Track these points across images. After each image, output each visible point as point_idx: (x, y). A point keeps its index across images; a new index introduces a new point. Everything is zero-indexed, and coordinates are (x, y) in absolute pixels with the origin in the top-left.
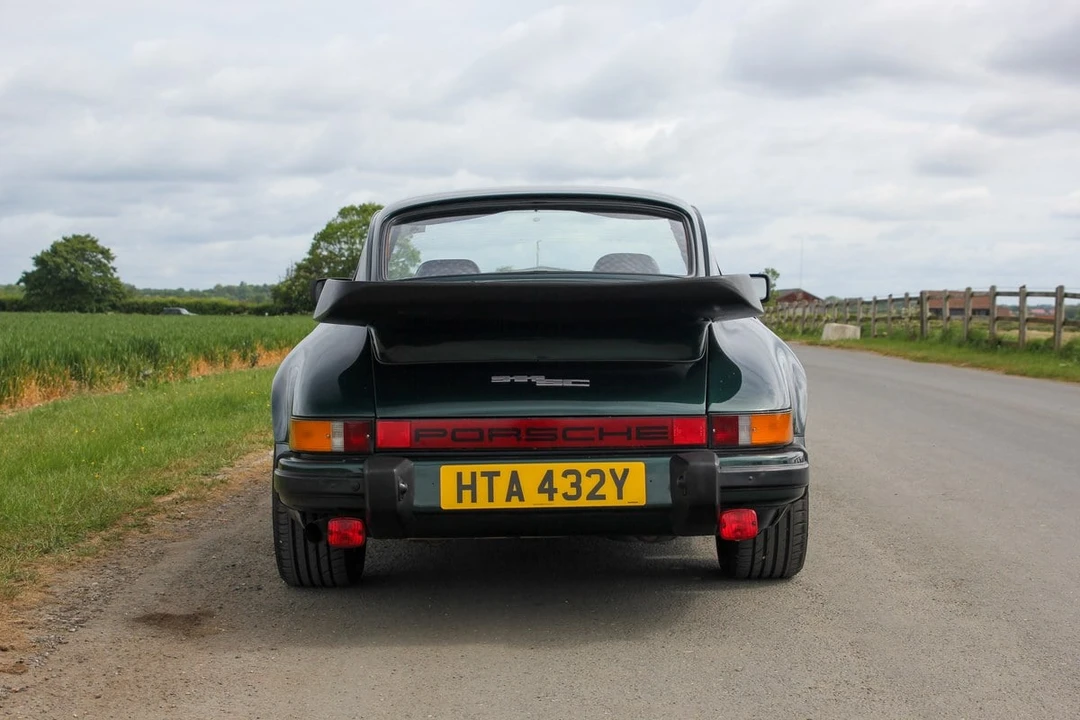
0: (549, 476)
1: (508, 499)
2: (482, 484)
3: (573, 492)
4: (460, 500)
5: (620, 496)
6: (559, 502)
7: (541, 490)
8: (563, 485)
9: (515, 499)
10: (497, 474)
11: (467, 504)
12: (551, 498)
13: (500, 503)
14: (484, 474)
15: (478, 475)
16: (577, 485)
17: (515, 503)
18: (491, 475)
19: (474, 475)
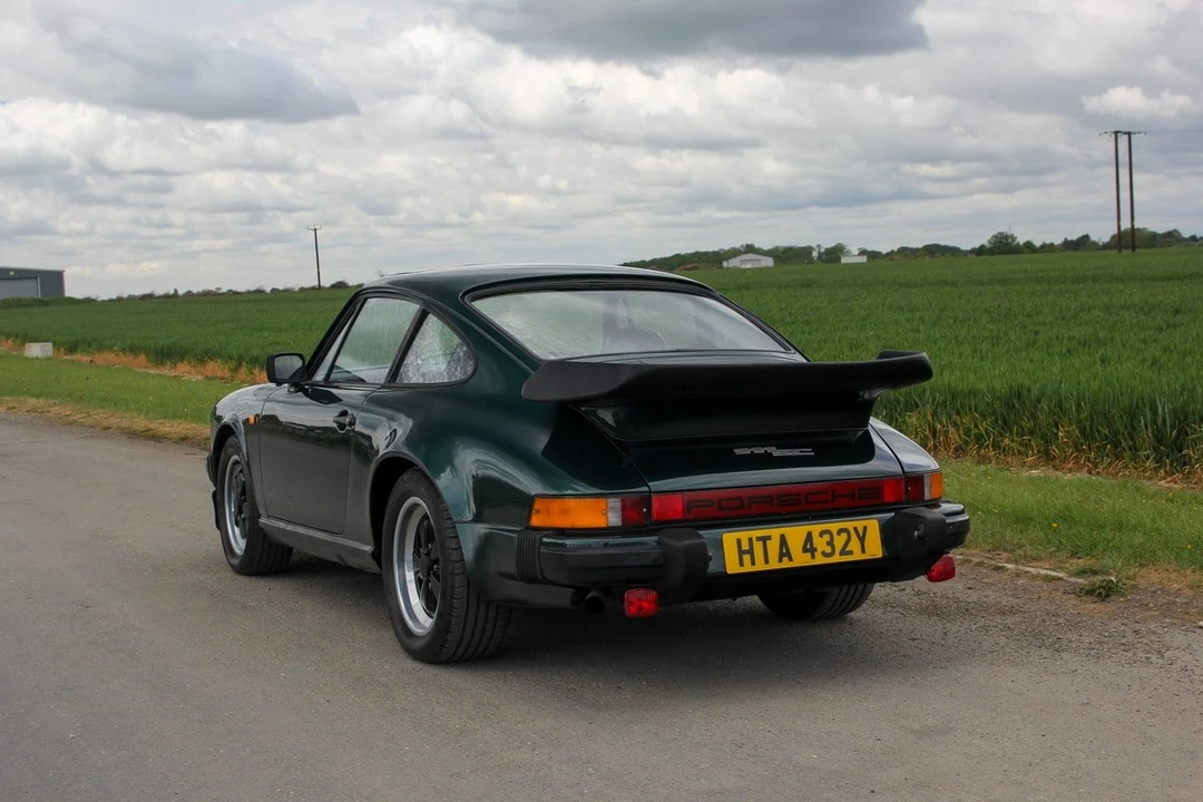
0: (809, 537)
1: (780, 560)
2: (758, 547)
3: (828, 549)
4: (741, 564)
5: (863, 551)
6: (820, 560)
7: (805, 550)
8: (820, 544)
9: (785, 559)
10: (769, 538)
11: (748, 568)
12: (813, 557)
13: (774, 564)
14: (758, 539)
15: (754, 540)
16: (830, 543)
17: (786, 564)
18: (764, 540)
19: (750, 540)
